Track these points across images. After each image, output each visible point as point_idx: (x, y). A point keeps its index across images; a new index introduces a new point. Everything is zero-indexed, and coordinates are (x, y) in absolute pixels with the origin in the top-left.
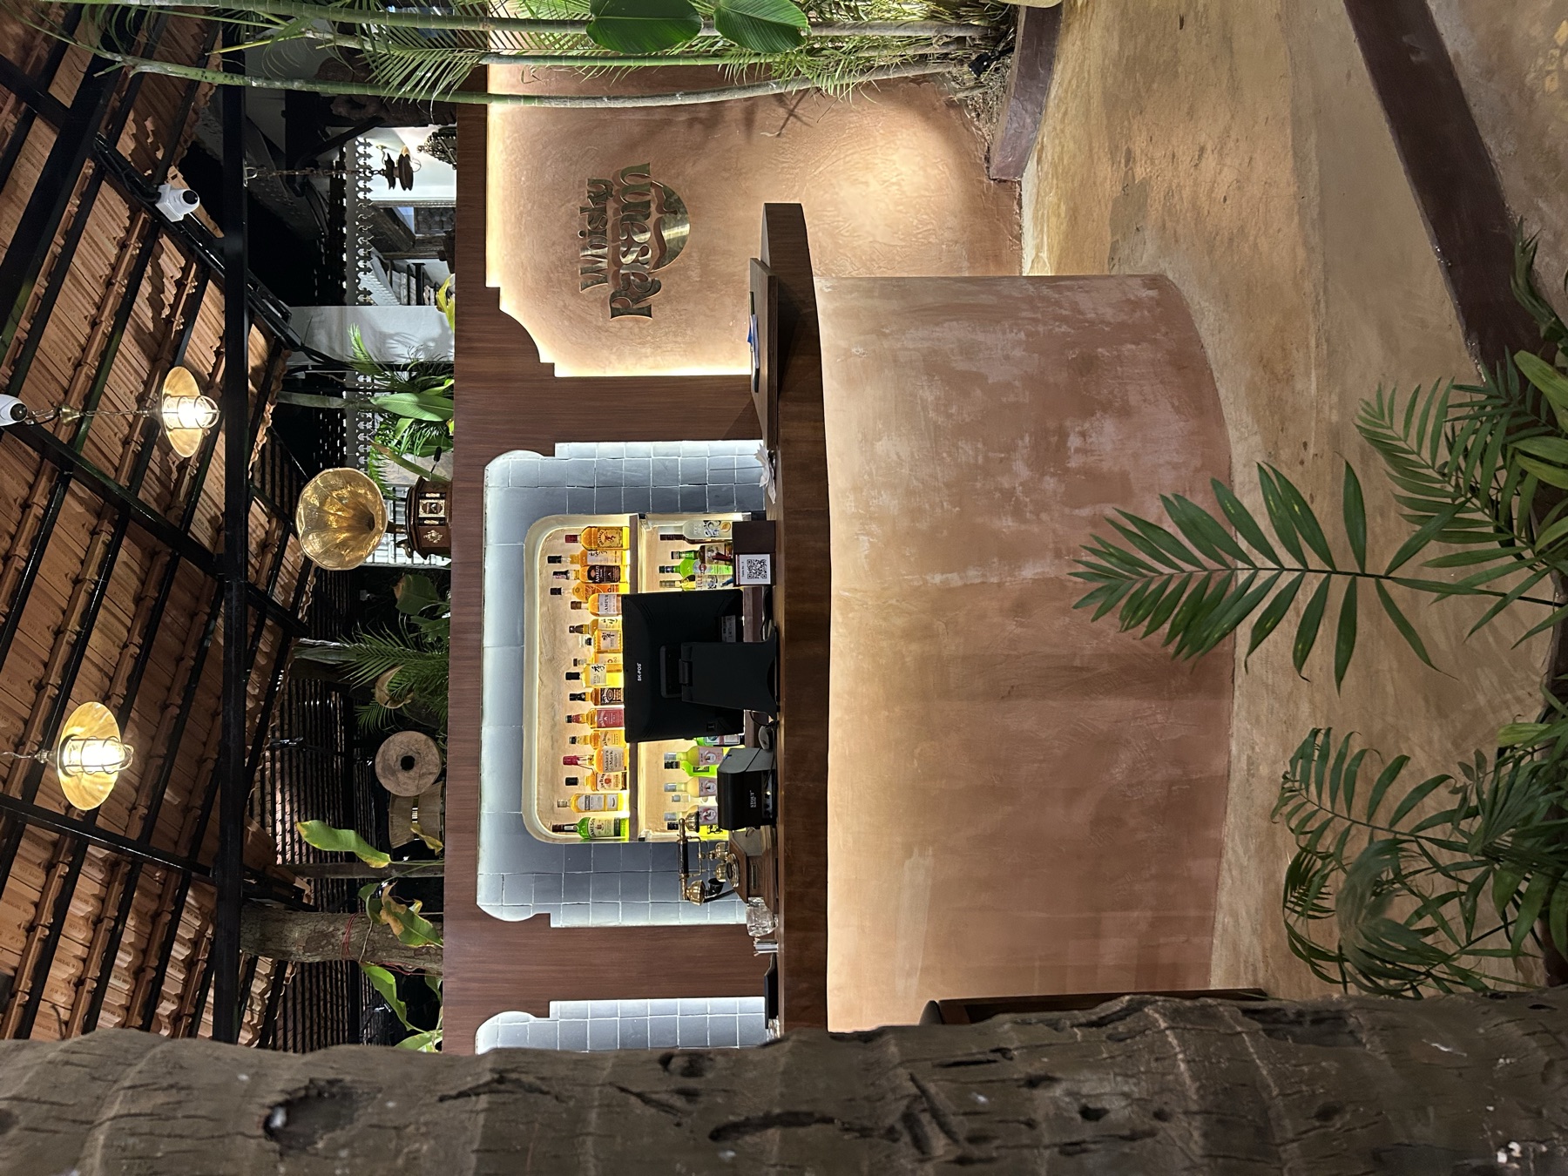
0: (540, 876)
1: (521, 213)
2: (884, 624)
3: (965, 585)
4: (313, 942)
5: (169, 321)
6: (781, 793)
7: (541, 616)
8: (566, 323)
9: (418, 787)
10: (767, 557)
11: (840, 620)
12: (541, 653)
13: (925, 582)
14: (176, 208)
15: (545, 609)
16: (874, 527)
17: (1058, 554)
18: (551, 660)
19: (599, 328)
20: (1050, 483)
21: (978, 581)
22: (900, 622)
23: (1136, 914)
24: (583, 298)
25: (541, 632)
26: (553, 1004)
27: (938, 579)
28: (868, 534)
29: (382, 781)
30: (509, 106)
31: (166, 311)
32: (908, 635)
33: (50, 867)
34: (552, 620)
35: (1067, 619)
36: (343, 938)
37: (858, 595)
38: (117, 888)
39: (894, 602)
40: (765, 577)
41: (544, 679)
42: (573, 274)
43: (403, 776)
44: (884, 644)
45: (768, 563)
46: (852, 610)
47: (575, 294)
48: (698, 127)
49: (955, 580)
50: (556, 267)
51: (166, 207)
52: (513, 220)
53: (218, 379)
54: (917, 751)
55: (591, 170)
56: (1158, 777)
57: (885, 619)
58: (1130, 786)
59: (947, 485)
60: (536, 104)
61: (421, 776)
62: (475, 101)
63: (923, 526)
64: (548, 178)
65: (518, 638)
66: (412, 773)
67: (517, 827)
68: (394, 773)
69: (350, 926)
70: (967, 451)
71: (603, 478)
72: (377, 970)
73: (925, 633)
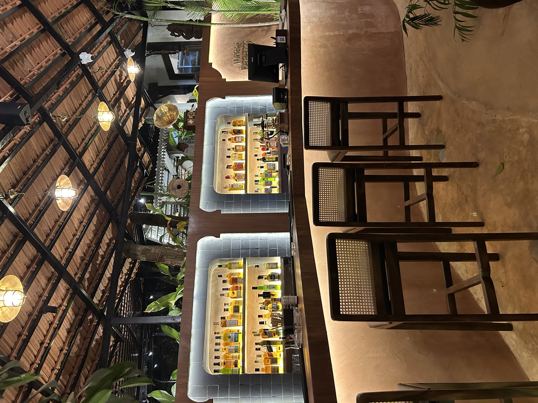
0: (218, 202)
1: (218, 50)
2: (315, 44)
3: (335, 35)
4: (144, 252)
5: (123, 83)
7: (219, 149)
8: (229, 72)
9: (182, 194)
10: (285, 37)
11: (303, 43)
12: (219, 158)
13: (324, 34)
14: (129, 53)
15: (220, 147)
16: (311, 24)
17: (357, 28)
19: (238, 73)
20: (354, 16)
21: (338, 34)
22: (318, 44)
24: (234, 66)
25: (219, 152)
27: (328, 33)
28: (310, 25)
30: (217, 26)
31: (122, 81)
32: (321, 47)
34: (222, 150)
35: (361, 43)
36: (153, 251)
37: (308, 37)
39: (317, 39)
40: (284, 41)
41: (220, 164)
42: (232, 62)
43: (177, 190)
44: (315, 49)
45: (285, 38)
46: (306, 41)
47: (232, 65)
48: (264, 32)
49: (332, 34)
50: (227, 60)
51: (126, 53)
52: (216, 50)
53: (133, 103)
54: (325, 75)
55: (236, 41)
57: (315, 43)
59: (329, 16)
60: (223, 26)
61: (183, 190)
62: (208, 25)
63: (323, 23)
64: (226, 42)
65: (213, 143)
66: (180, 189)
67: (212, 190)
69: (156, 248)
70: (333, 12)
71: (238, 105)
72: (162, 265)
73: (325, 46)
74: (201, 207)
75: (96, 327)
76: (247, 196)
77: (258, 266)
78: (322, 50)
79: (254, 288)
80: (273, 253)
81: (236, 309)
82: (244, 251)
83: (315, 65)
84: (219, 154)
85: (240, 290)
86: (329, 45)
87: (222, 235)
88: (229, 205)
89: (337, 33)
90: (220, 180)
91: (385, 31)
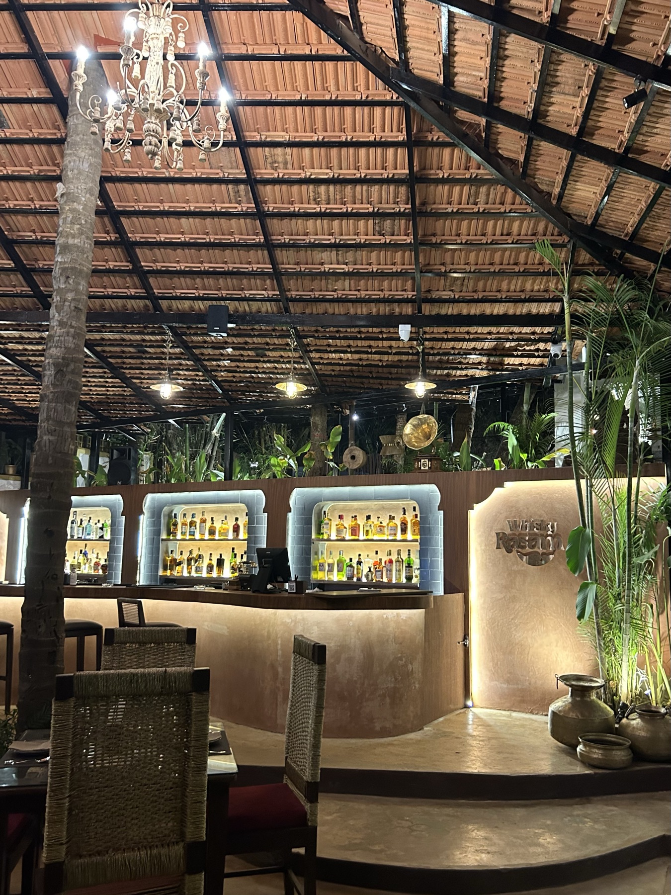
3: (278, 650)
19: (492, 528)
24: (503, 521)
42: (515, 517)
43: (349, 456)
47: (506, 518)
50: (517, 509)
52: (538, 492)
64: (557, 506)
65: (377, 498)
66: (350, 459)
71: (433, 529)
73: (269, 637)
74: (296, 491)
78: (266, 634)
83: (253, 623)
84: (390, 504)
86: (270, 642)
87: (266, 515)
89: (280, 653)
90: (356, 507)
91: (278, 711)
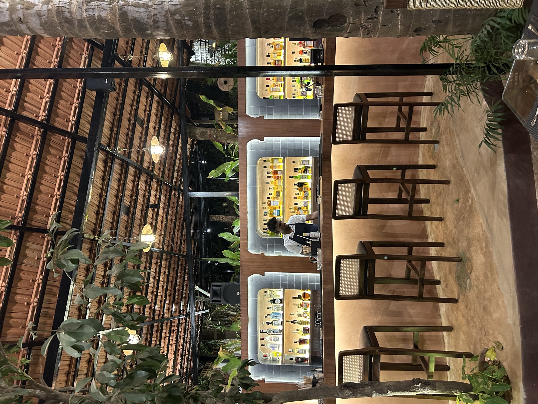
0: (261, 107)
4: (202, 134)
6: (325, 56)
9: (228, 89)
18: (262, 54)
23: (406, 83)
26: (265, 138)
29: (219, 87)
33: (147, 98)
36: (209, 133)
38: (160, 108)
43: (224, 86)
56: (414, 47)
58: (407, 49)
61: (229, 86)
66: (227, 85)
67: (255, 94)
68: (222, 85)
69: (211, 130)
72: (217, 143)
74: (248, 113)
75: (178, 198)
76: (286, 102)
77: (294, 162)
79: (290, 177)
80: (306, 154)
81: (278, 194)
82: (283, 151)
85: (281, 178)
87: (266, 139)
88: (270, 111)
